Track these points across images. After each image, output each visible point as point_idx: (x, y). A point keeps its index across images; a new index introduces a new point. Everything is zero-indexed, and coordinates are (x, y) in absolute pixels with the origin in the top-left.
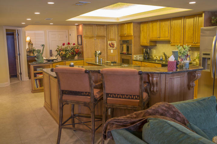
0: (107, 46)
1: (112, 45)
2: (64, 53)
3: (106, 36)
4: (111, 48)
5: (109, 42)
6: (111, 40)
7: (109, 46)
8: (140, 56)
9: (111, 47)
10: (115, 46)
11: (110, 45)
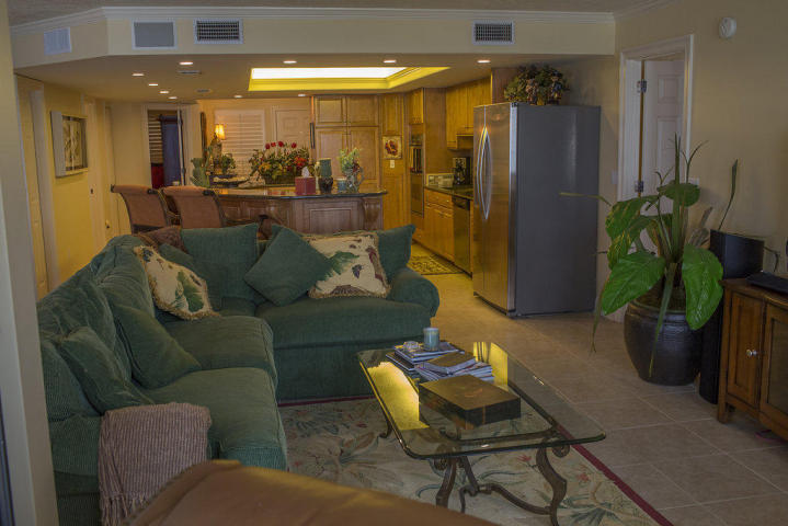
0: (380, 151)
1: (392, 148)
2: (267, 167)
3: (377, 124)
4: (390, 156)
5: (385, 140)
6: (390, 134)
7: (385, 151)
8: (445, 177)
9: (389, 152)
10: (399, 150)
11: (387, 147)
